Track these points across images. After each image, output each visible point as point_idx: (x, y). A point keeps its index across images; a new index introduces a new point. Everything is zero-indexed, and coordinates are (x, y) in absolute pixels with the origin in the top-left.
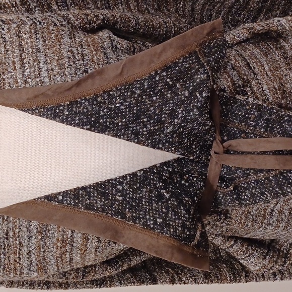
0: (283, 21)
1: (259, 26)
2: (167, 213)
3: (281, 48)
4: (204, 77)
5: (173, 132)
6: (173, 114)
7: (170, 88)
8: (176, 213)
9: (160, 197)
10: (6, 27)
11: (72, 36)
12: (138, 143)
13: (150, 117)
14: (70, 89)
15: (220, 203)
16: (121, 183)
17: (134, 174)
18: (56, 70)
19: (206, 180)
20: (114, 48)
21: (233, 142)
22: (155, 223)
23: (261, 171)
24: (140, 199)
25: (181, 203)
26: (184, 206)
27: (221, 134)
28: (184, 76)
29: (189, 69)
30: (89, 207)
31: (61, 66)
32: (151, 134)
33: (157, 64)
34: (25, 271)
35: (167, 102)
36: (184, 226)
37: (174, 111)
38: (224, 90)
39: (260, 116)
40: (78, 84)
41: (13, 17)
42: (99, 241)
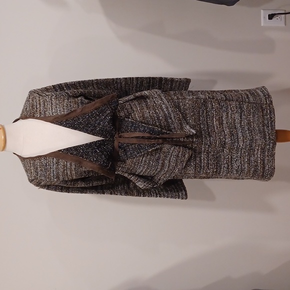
0: (146, 92)
1: (138, 94)
2: (98, 157)
3: (146, 102)
4: (109, 112)
5: (99, 130)
6: (99, 124)
7: (98, 115)
8: (101, 157)
9: (96, 151)
10: (47, 97)
11: (68, 99)
12: (88, 133)
13: (91, 125)
14: (65, 116)
15: (120, 157)
16: (82, 146)
17: (87, 144)
18: (62, 110)
19: (113, 148)
20: (82, 103)
21: (122, 134)
22: (94, 160)
23: (133, 144)
24: (89, 152)
25: (103, 154)
26: (104, 155)
27: (119, 131)
28: (103, 112)
29: (104, 109)
30: (71, 154)
31: (64, 109)
32: (92, 130)
33: (93, 108)
34: (52, 178)
35: (97, 120)
36: (104, 162)
37: (100, 123)
38: (122, 117)
39: (133, 125)
40: (68, 114)
41: (50, 93)
42: (75, 166)
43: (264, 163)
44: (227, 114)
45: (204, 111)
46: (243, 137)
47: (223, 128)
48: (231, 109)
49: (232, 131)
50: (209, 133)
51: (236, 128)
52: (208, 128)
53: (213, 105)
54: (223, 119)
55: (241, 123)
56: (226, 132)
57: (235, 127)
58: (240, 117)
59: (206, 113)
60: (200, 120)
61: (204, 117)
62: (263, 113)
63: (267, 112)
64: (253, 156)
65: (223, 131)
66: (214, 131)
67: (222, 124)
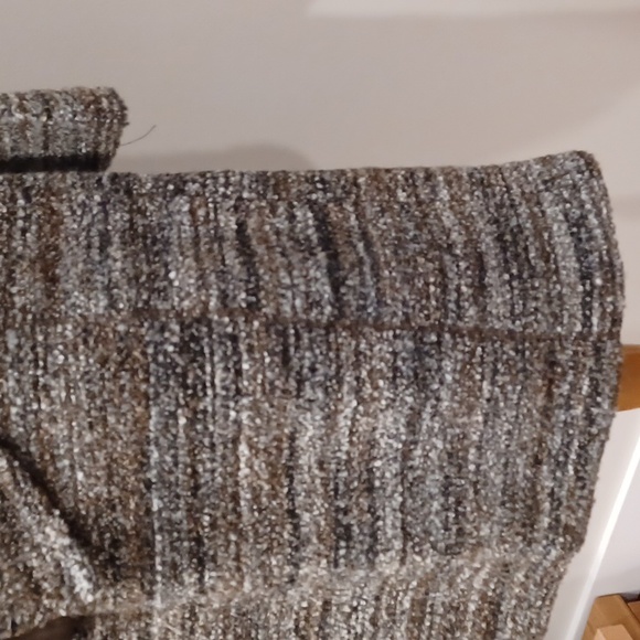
43: (496, 612)
44: (331, 417)
45: (173, 415)
46: (407, 536)
47: (291, 496)
48: (357, 392)
49: (346, 511)
50: (199, 540)
51: (370, 489)
52: (193, 513)
53: (239, 373)
54: (302, 442)
55: (406, 455)
56: (306, 517)
57: (370, 481)
58: (409, 424)
59: (192, 422)
60: (144, 466)
61: (173, 446)
62: (549, 395)
63: (574, 387)
64: (444, 586)
65: (292, 513)
66: (234, 527)
67: (290, 471)
